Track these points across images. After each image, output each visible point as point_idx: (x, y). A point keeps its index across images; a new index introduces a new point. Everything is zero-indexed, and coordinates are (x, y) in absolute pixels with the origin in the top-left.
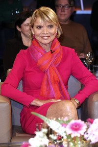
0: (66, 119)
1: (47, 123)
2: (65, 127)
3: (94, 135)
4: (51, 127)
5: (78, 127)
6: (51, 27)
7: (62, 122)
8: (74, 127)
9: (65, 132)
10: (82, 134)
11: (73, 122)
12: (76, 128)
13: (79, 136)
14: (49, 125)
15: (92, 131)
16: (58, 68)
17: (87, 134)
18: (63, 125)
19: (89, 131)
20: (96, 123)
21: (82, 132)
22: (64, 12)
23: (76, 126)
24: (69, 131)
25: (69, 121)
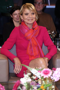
0: (40, 68)
1: (30, 70)
2: (40, 73)
3: (56, 77)
4: (32, 73)
5: (47, 72)
6: (33, 14)
7: (38, 70)
8: (45, 72)
9: (40, 75)
10: (50, 76)
11: (45, 69)
12: (46, 73)
13: (48, 77)
14: (31, 71)
15: (55, 75)
16: (37, 38)
17: (52, 76)
18: (39, 71)
19: (53, 75)
20: (57, 70)
21: (49, 75)
22: (40, 6)
23: (46, 72)
24: (43, 75)
25: (42, 69)
